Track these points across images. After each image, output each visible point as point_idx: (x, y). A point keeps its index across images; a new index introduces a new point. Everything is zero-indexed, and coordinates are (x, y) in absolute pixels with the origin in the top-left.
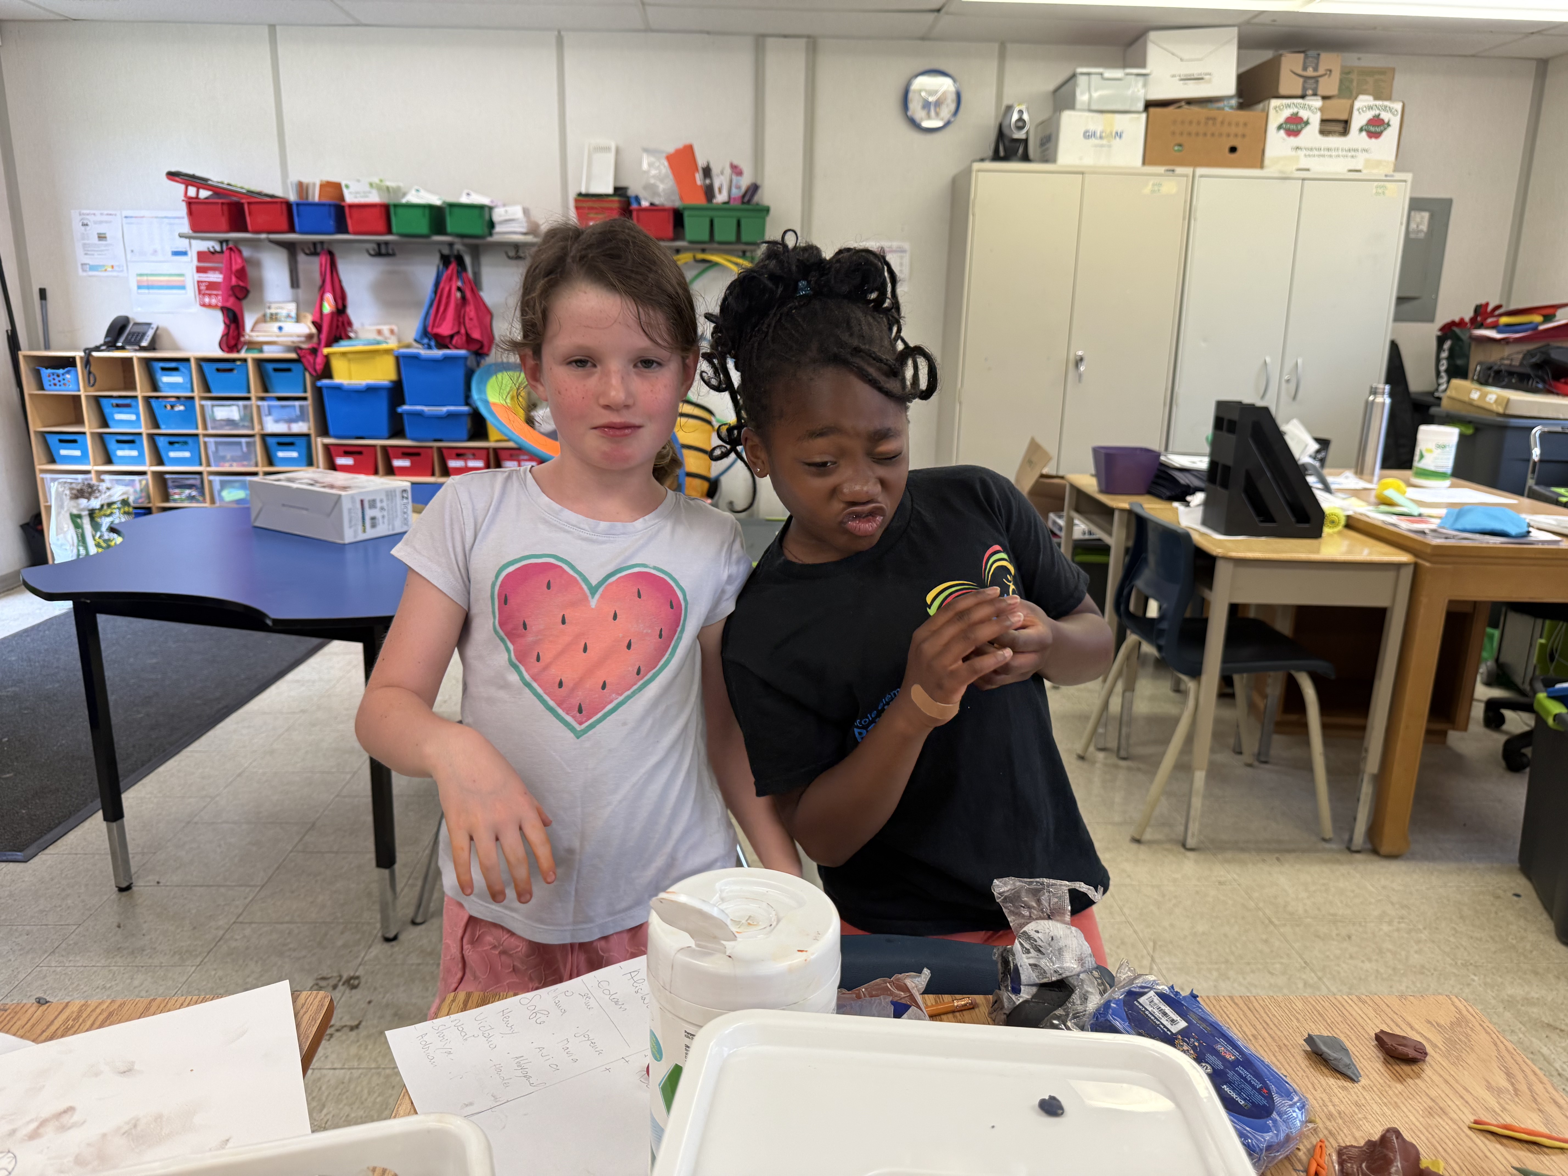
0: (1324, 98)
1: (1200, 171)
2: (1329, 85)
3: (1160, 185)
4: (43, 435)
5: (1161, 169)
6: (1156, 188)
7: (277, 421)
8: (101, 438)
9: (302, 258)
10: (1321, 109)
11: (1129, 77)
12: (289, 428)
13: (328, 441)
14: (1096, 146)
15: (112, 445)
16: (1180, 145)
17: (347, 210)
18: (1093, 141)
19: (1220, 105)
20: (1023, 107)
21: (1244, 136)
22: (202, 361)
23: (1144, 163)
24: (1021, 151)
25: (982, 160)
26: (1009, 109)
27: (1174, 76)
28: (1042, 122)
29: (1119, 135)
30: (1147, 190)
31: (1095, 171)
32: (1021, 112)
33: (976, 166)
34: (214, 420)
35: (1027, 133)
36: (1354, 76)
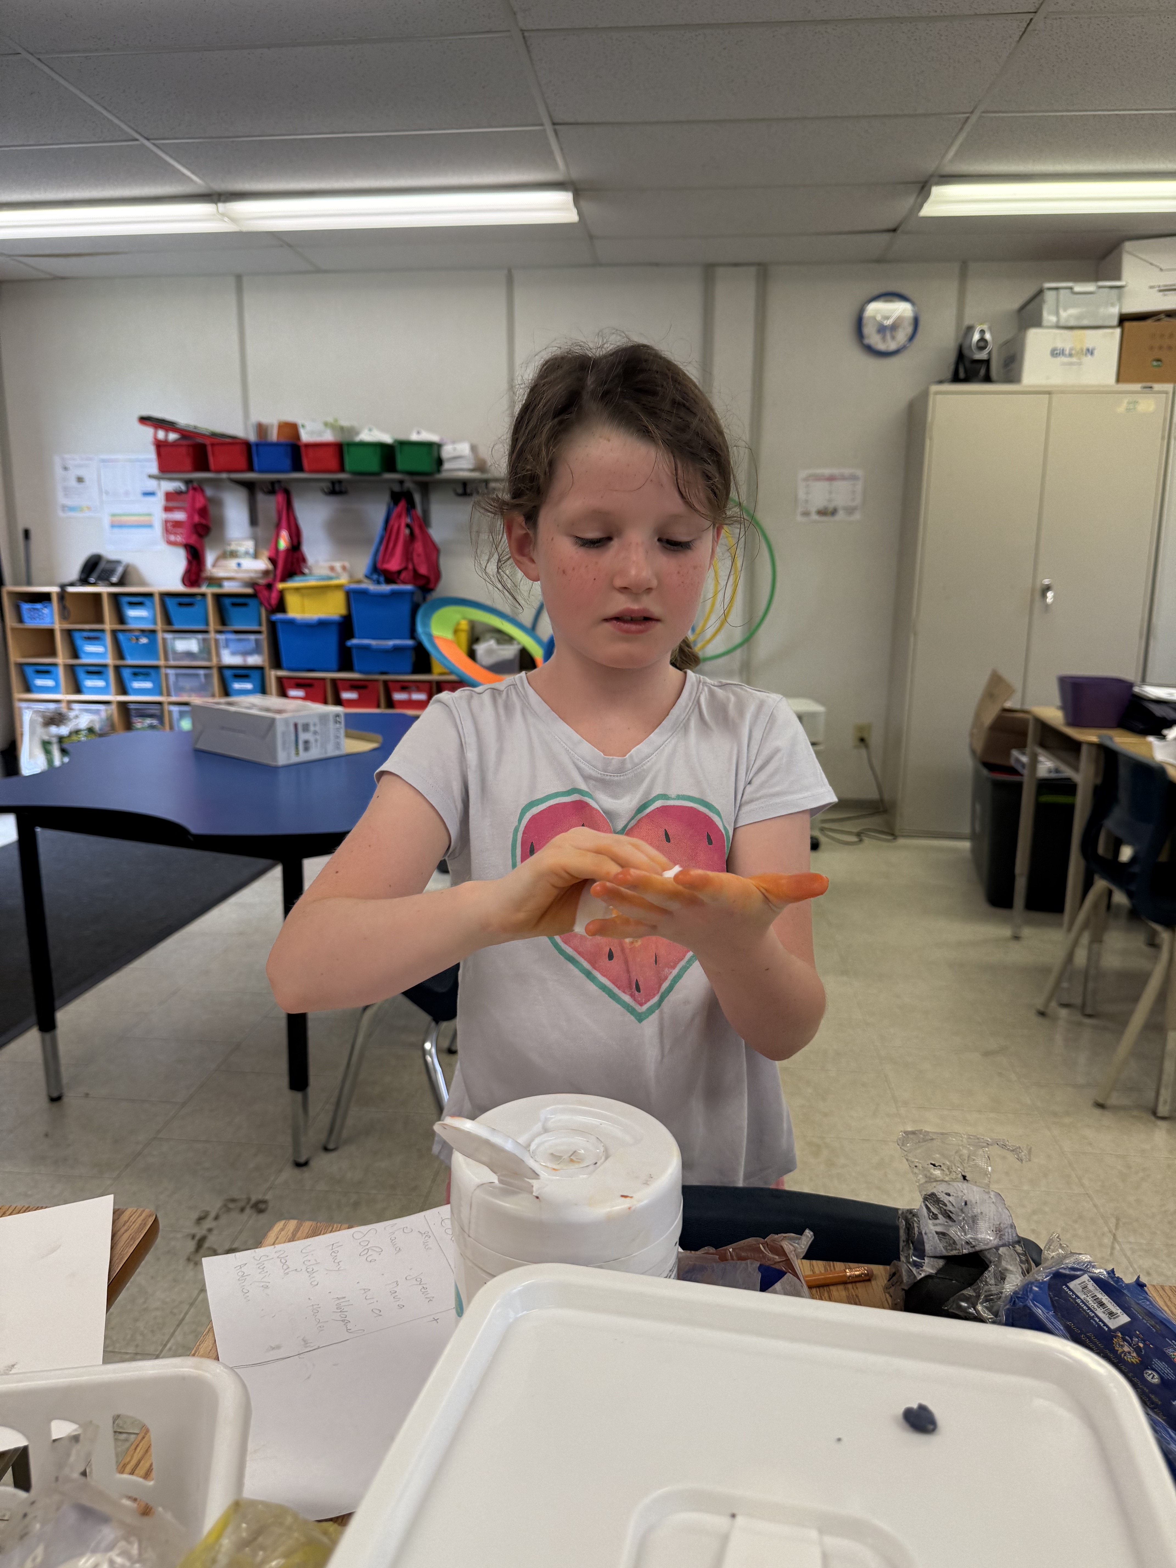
3: (1136, 402)
4: (21, 666)
5: (1137, 387)
6: (1131, 406)
7: (234, 653)
8: (71, 670)
9: (261, 497)
11: (1101, 290)
12: (245, 661)
13: (281, 673)
14: (1064, 364)
15: (81, 675)
16: (1158, 360)
17: (303, 450)
18: (1061, 359)
20: (985, 327)
22: (166, 596)
23: (1118, 380)
24: (983, 372)
25: (941, 382)
26: (970, 329)
27: (1151, 287)
28: (1006, 343)
29: (1090, 352)
30: (1121, 409)
31: (1063, 391)
32: (982, 332)
33: (934, 388)
34: (175, 652)
35: (990, 353)
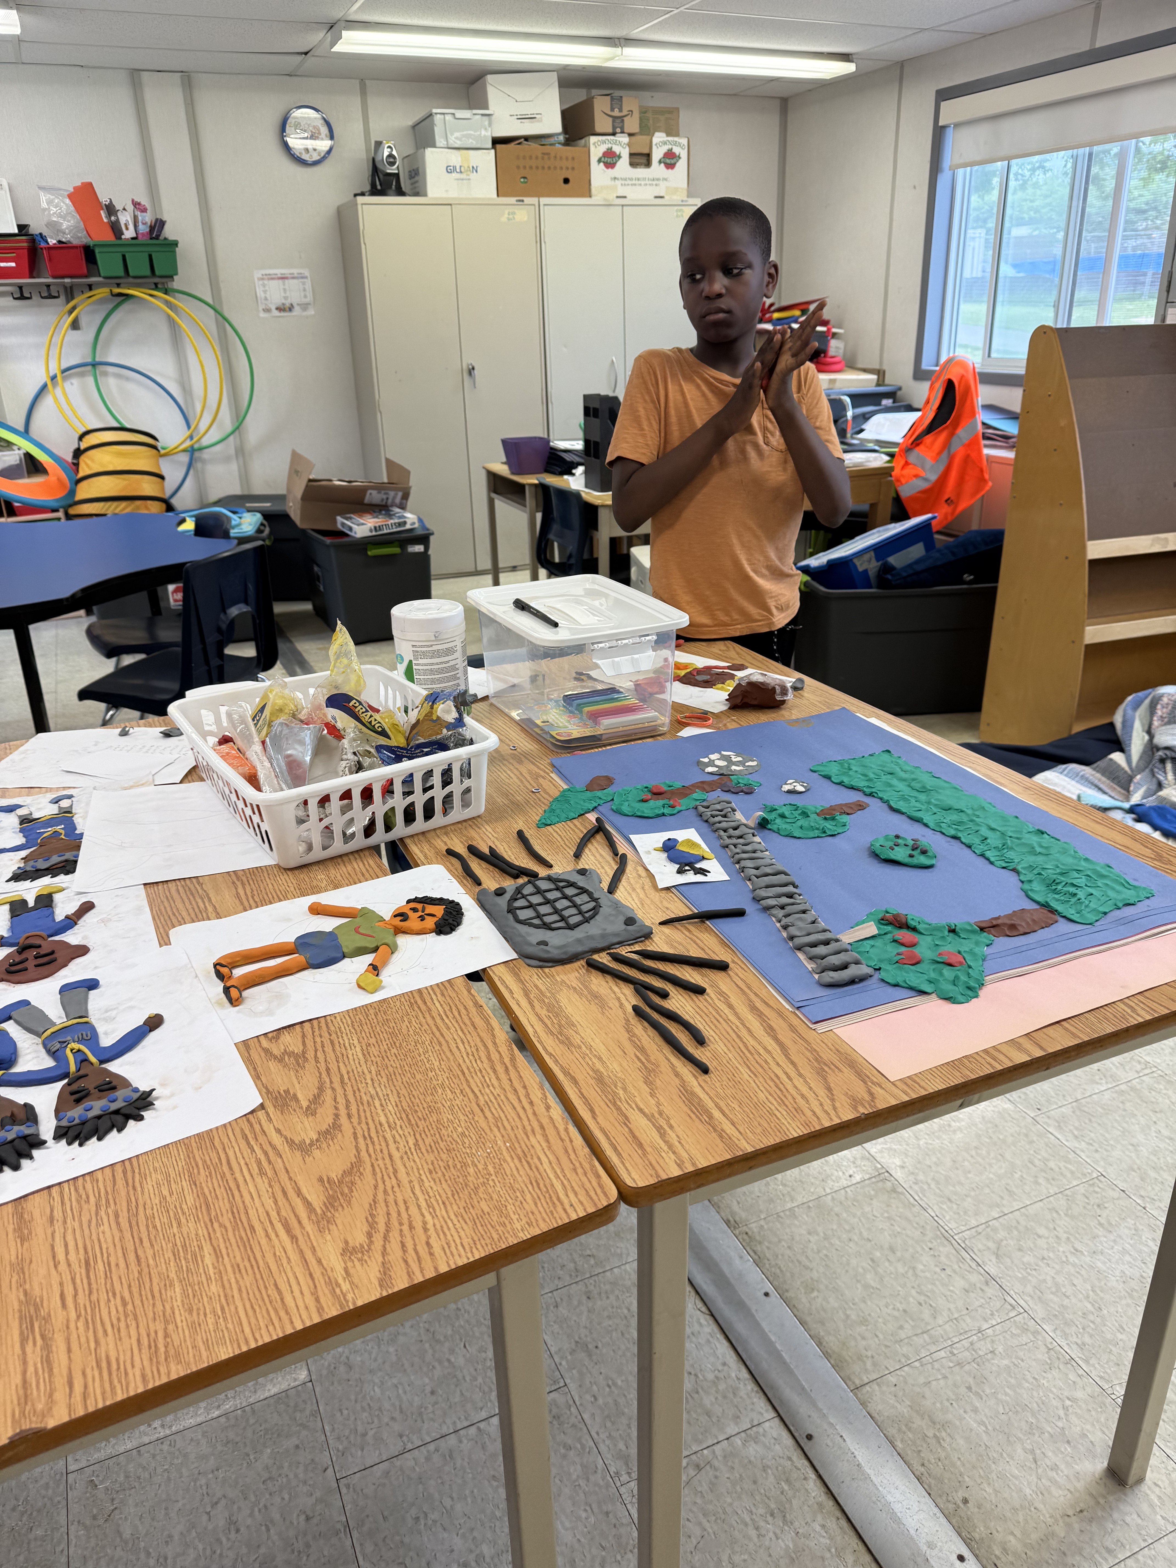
0: (630, 135)
1: (544, 200)
2: (632, 124)
3: (514, 213)
5: (513, 200)
6: (511, 216)
10: (629, 145)
11: (476, 117)
14: (457, 180)
16: (525, 178)
18: (454, 175)
19: (552, 140)
20: (391, 144)
21: (573, 169)
23: (498, 194)
24: (395, 185)
25: (363, 194)
26: (379, 144)
27: (512, 116)
28: (410, 159)
30: (504, 219)
31: (461, 203)
32: (390, 148)
33: (360, 199)
35: (398, 167)
36: (649, 115)
